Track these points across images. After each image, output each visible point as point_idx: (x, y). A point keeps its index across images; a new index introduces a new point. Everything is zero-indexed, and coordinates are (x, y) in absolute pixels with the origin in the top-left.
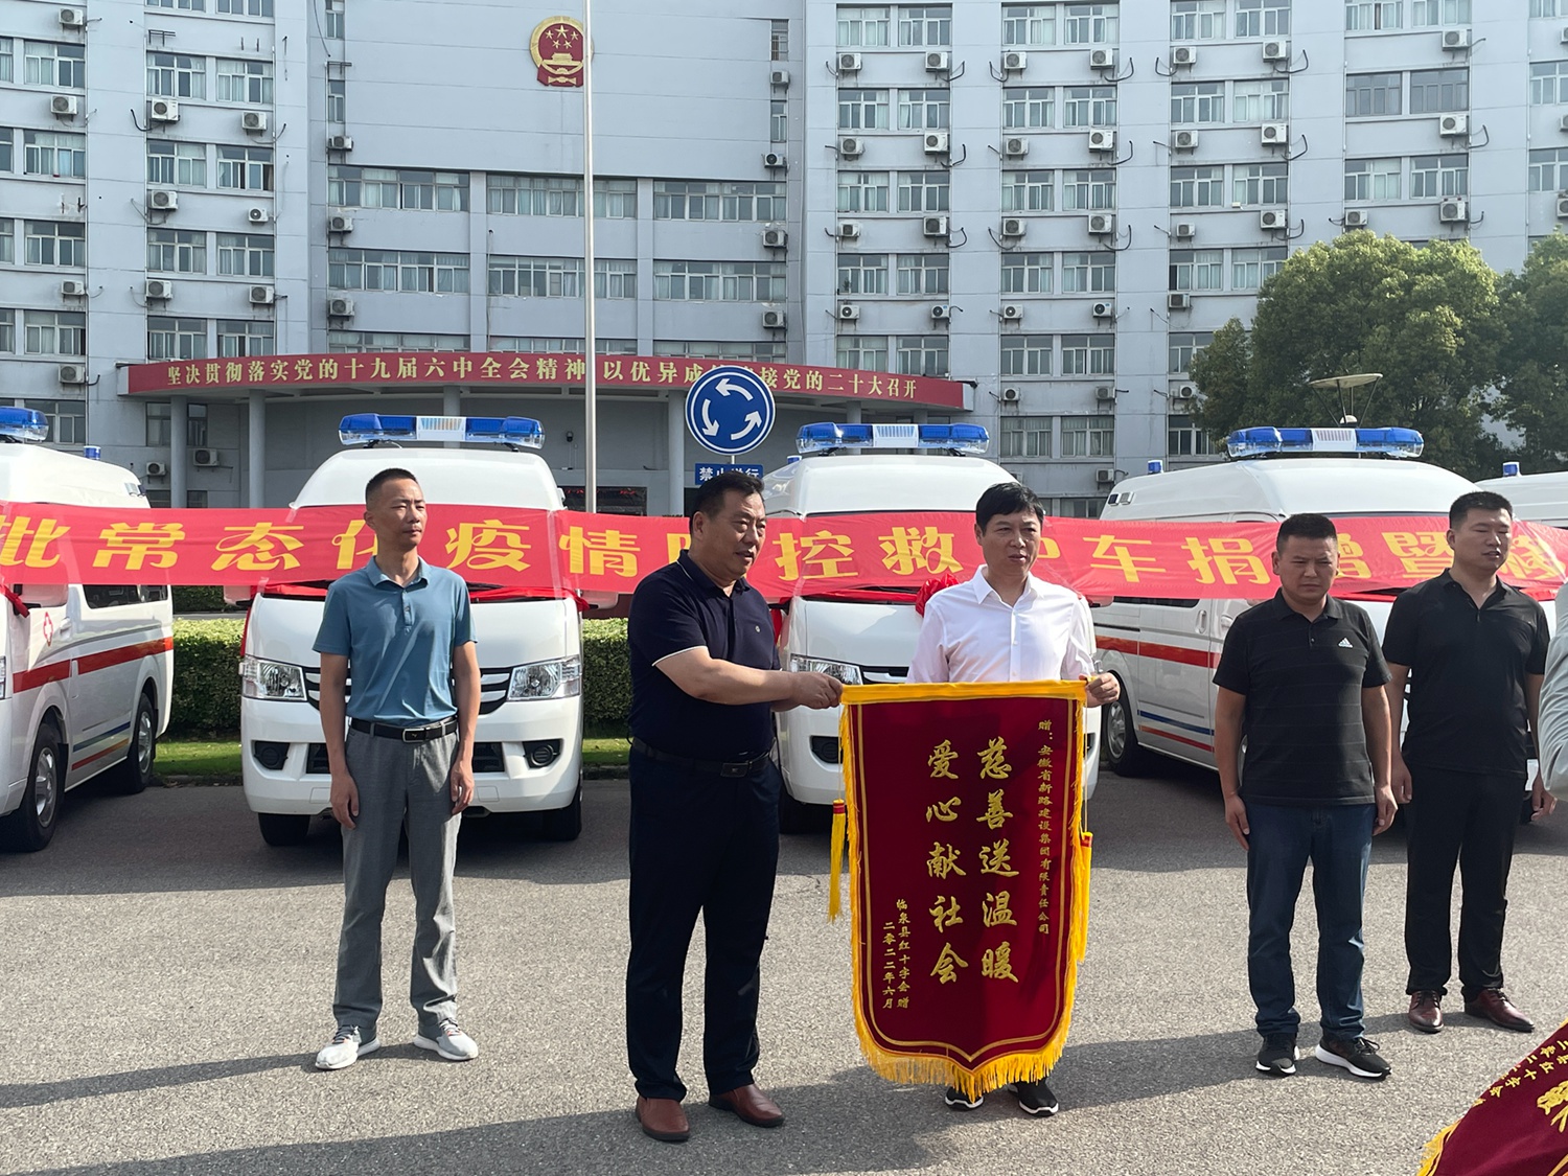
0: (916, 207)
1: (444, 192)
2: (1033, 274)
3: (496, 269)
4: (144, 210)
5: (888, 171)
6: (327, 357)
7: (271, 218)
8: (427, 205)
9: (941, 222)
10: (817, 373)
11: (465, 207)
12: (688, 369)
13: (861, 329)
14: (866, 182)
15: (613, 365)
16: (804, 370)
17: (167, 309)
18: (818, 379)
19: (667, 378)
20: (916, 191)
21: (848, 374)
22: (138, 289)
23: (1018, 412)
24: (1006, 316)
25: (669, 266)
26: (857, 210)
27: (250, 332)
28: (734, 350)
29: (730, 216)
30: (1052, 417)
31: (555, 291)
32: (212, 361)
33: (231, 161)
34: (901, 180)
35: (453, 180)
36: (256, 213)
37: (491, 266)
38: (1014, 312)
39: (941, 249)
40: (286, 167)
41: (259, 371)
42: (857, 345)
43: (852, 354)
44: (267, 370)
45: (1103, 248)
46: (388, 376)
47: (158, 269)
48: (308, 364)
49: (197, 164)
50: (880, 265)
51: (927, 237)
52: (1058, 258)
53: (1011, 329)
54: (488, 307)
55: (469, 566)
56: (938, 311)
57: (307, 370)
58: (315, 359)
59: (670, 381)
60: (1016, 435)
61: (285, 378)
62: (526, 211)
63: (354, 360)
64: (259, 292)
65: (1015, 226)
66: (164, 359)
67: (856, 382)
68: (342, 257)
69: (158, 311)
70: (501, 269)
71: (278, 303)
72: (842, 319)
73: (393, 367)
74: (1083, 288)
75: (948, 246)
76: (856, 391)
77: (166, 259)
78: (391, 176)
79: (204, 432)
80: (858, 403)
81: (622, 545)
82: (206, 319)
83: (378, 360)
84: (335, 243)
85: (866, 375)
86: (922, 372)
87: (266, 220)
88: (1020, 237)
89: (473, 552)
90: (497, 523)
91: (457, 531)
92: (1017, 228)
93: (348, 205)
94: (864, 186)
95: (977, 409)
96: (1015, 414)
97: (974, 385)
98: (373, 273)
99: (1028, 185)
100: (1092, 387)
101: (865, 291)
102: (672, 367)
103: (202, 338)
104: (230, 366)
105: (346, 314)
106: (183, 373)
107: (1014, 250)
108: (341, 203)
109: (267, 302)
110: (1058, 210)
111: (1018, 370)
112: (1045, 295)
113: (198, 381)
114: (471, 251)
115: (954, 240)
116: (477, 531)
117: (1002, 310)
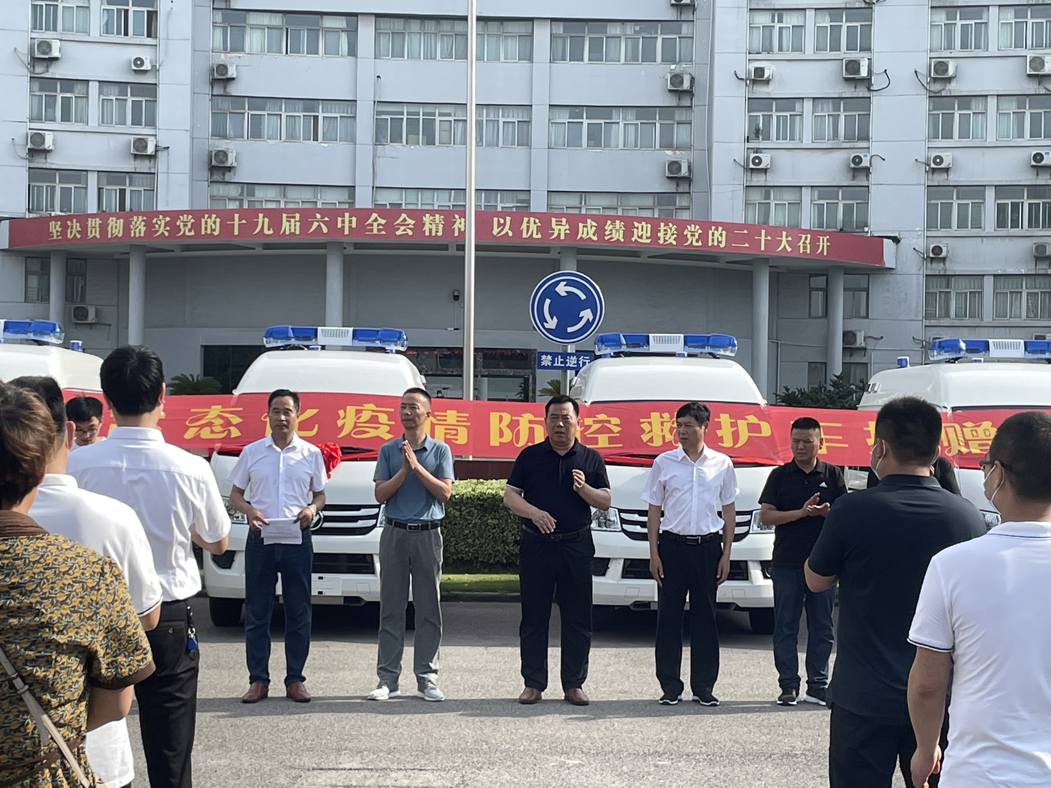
0: (836, 47)
1: (332, 36)
2: (964, 119)
3: (383, 117)
4: (26, 59)
5: (805, 9)
6: (210, 212)
7: (154, 67)
8: (313, 50)
9: (862, 63)
10: (720, 228)
11: (353, 51)
12: (581, 225)
13: (771, 180)
14: (780, 21)
15: (502, 221)
16: (706, 225)
17: (48, 160)
18: (721, 235)
19: (559, 234)
20: (836, 30)
21: (754, 230)
22: (20, 140)
23: (945, 270)
24: (933, 166)
25: (567, 112)
26: (769, 50)
27: (130, 185)
28: (635, 201)
29: (633, 58)
30: (983, 275)
31: (445, 139)
32: (93, 216)
33: (114, 8)
34: (819, 18)
35: (341, 23)
36: (139, 61)
37: (379, 113)
38: (942, 160)
39: (861, 92)
40: (169, 13)
41: (141, 227)
42: (767, 197)
43: (763, 206)
44: (149, 225)
45: (1043, 91)
46: (271, 232)
47: (39, 119)
48: (190, 219)
49: (81, 11)
50: (794, 110)
51: (846, 80)
52: (992, 102)
53: (939, 179)
54: (375, 156)
55: (354, 436)
56: (857, 160)
57: (189, 226)
58: (197, 214)
59: (562, 237)
60: (943, 295)
61: (166, 234)
62: (416, 55)
63: (237, 216)
64: (141, 143)
65: (944, 68)
66: (44, 213)
67: (763, 238)
68: (225, 105)
69: (39, 163)
70: (389, 117)
71: (160, 154)
72: (752, 169)
73: (276, 223)
74: (1021, 135)
75: (869, 90)
76: (763, 248)
77: (48, 110)
78: (277, 21)
79: (82, 287)
80: (766, 260)
81: (458, 421)
82: (87, 171)
83: (261, 215)
84: (218, 90)
85: (775, 231)
86: (839, 226)
87: (149, 68)
88: (949, 80)
89: (355, 427)
90: (372, 406)
91: (345, 412)
92: (947, 70)
93: (232, 50)
94: (777, 26)
95: (898, 267)
96: (942, 273)
97: (896, 240)
98: (256, 121)
99: (959, 23)
100: (1028, 244)
101: (778, 139)
102: (564, 223)
103: (83, 191)
104: (112, 221)
105: (229, 165)
106: (65, 227)
107: (944, 94)
108: (225, 49)
109: (149, 153)
110: (993, 50)
111: (947, 224)
112: (977, 143)
113: (79, 236)
114: (358, 99)
115: (877, 82)
116: (358, 412)
117: (928, 159)
